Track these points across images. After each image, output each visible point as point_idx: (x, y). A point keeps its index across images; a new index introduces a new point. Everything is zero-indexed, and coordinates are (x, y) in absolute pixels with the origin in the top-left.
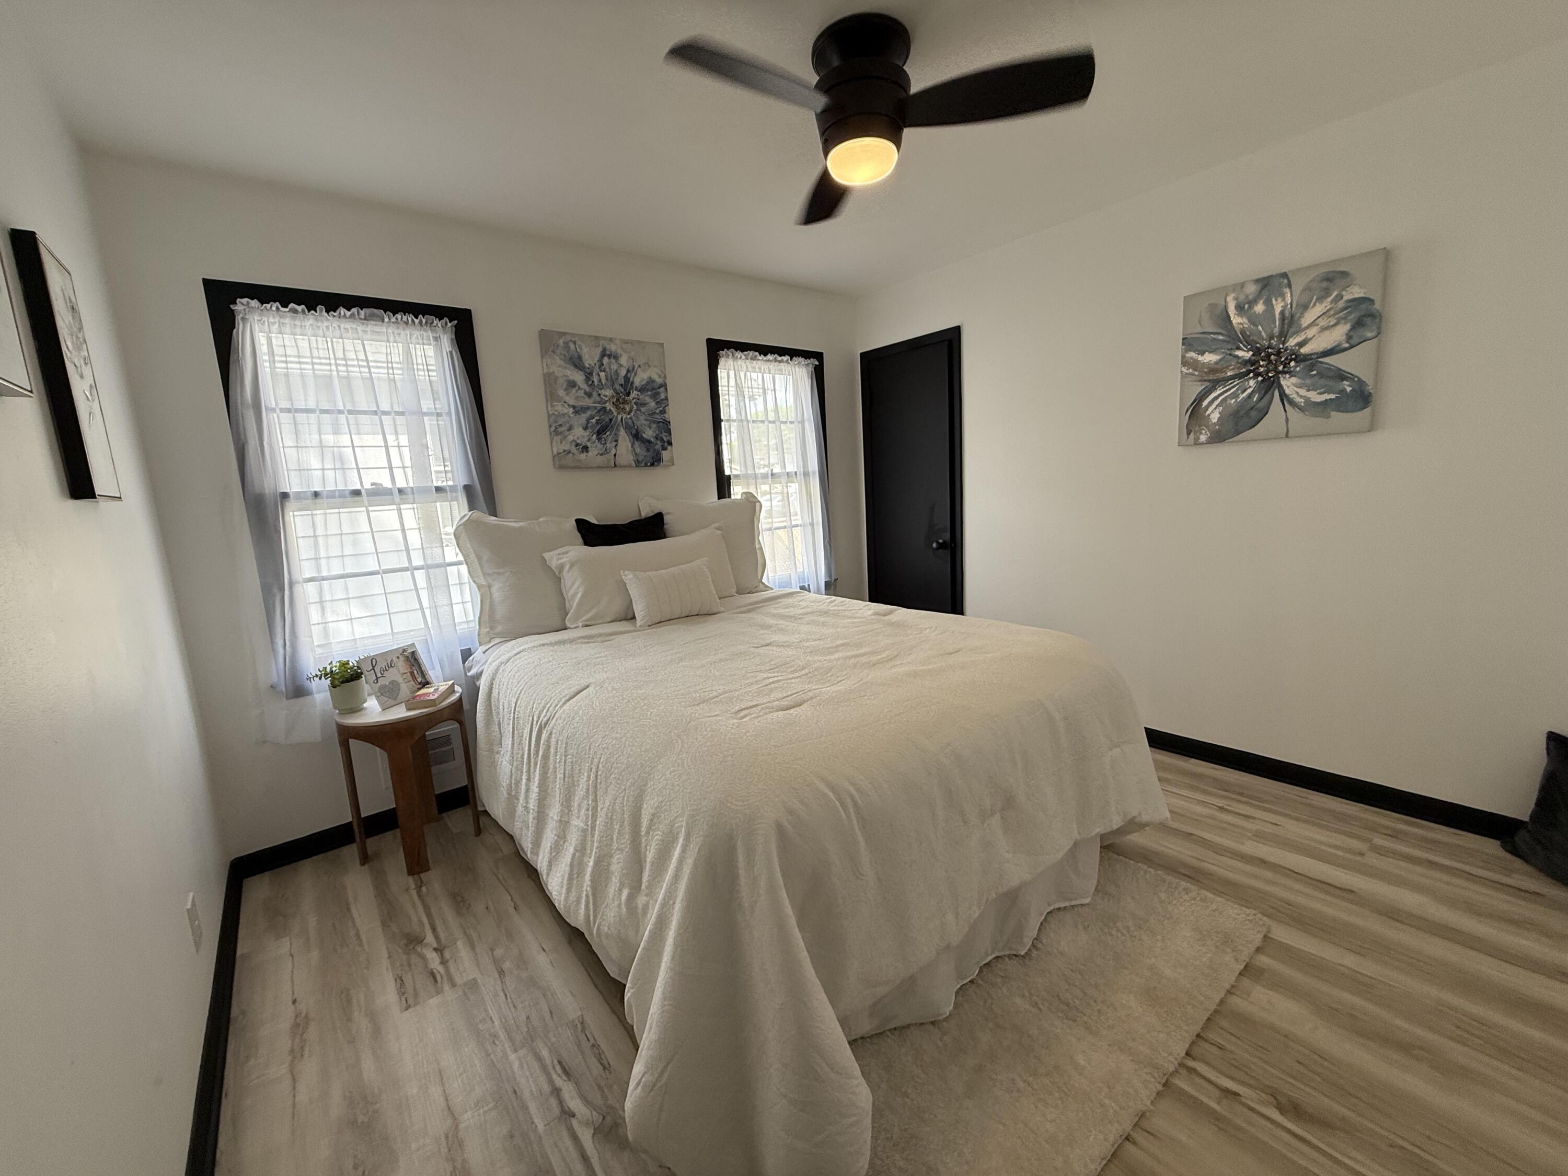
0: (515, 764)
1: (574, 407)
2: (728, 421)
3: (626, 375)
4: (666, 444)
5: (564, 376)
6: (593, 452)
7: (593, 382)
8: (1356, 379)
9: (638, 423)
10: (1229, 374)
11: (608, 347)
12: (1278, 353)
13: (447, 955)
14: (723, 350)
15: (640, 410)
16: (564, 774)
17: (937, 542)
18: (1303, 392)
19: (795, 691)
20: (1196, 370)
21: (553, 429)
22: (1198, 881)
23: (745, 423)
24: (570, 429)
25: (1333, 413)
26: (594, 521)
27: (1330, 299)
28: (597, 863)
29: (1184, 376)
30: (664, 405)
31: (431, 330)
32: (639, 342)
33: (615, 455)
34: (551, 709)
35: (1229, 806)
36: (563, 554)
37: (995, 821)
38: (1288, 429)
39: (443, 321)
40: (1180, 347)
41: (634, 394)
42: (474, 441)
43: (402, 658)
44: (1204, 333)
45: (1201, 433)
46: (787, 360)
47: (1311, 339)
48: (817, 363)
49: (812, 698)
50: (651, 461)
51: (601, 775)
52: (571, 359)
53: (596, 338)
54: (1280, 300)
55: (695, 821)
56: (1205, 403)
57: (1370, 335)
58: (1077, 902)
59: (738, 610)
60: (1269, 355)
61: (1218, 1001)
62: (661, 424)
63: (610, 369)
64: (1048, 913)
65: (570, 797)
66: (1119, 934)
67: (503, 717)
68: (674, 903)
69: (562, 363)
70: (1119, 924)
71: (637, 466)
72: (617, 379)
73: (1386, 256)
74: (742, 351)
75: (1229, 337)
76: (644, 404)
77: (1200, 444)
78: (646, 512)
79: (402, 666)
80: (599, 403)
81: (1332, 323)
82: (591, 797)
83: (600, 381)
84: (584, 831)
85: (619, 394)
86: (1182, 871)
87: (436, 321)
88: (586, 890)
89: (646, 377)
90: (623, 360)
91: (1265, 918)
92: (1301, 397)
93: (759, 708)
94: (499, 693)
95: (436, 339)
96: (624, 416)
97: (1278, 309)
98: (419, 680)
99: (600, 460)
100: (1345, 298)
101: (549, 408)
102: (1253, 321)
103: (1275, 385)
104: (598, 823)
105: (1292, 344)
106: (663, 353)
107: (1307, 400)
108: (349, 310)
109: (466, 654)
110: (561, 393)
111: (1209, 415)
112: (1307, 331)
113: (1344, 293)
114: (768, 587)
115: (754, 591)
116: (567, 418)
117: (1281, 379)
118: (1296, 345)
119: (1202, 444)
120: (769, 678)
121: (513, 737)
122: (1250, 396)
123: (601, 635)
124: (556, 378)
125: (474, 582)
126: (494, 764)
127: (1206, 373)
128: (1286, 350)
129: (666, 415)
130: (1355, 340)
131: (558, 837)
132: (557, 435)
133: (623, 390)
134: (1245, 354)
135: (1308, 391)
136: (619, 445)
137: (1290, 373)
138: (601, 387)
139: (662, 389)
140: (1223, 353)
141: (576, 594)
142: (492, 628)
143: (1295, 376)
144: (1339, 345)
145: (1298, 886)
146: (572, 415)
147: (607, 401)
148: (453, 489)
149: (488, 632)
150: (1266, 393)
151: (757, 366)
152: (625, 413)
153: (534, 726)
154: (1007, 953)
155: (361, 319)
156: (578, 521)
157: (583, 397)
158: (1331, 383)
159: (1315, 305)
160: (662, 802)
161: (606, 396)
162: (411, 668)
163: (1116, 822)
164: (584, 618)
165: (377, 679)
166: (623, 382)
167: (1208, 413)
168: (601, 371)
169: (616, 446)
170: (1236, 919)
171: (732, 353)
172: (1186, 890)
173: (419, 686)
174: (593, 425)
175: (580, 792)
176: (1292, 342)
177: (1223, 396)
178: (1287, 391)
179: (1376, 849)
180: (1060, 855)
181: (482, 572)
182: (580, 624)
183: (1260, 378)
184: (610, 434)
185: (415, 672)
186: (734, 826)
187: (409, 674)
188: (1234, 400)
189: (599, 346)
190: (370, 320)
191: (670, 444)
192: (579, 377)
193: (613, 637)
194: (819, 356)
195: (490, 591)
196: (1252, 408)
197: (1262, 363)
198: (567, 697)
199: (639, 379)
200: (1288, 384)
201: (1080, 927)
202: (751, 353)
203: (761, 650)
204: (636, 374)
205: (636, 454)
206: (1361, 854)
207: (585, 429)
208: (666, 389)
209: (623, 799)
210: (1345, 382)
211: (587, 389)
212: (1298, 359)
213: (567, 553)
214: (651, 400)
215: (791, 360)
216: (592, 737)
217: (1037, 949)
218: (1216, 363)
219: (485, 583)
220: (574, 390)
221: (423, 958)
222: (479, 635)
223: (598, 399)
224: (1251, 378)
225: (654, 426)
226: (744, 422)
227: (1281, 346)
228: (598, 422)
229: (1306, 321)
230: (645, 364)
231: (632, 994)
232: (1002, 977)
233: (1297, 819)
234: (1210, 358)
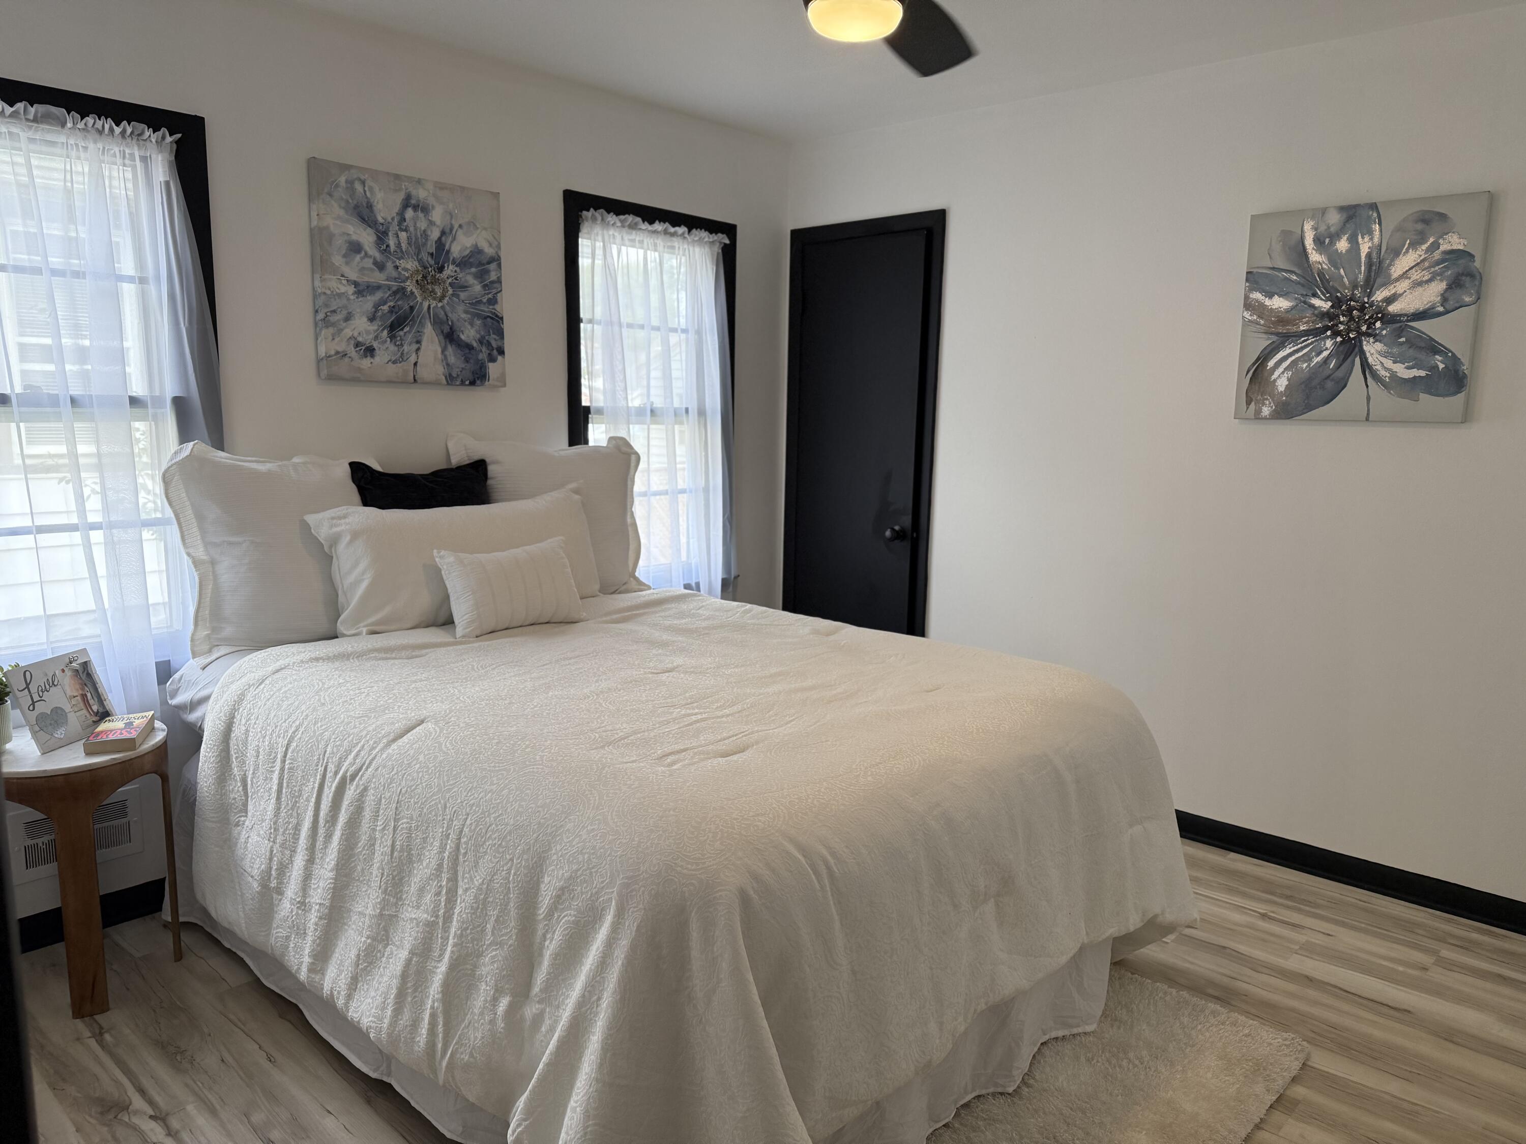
0: (279, 839)
1: (356, 284)
2: (591, 321)
3: (440, 239)
4: (495, 352)
5: (344, 233)
6: (381, 357)
7: (388, 246)
8: (1450, 354)
9: (453, 316)
10: (1302, 328)
11: (414, 193)
12: (1362, 309)
13: (175, 1123)
14: (588, 210)
15: (458, 296)
16: (393, 846)
17: (893, 530)
18: (1388, 363)
19: (731, 733)
20: (1262, 318)
21: (321, 316)
22: (1229, 1003)
23: (616, 328)
24: (348, 318)
25: (1422, 396)
26: (377, 467)
27: (1424, 247)
28: (454, 966)
29: (1246, 323)
30: (494, 291)
31: (139, 145)
32: (463, 189)
33: (415, 364)
34: (362, 753)
35: (1273, 912)
36: (340, 518)
37: (989, 908)
38: (1368, 410)
39: (160, 133)
40: (1241, 285)
41: (450, 270)
42: (195, 327)
43: (69, 673)
44: (1273, 268)
45: (1264, 404)
46: (683, 234)
47: (1401, 295)
48: (727, 242)
49: (757, 743)
50: (471, 378)
51: (466, 843)
52: (356, 207)
53: (397, 177)
54: (1367, 238)
55: (631, 891)
56: (1271, 364)
57: (1467, 299)
58: (1080, 1030)
59: (608, 618)
60: (1350, 310)
61: (1244, 1136)
62: (489, 319)
63: (416, 229)
64: (1042, 1044)
65: (401, 879)
66: (1131, 1066)
67: (256, 768)
68: (599, 999)
69: (342, 212)
70: (1131, 1055)
71: (448, 384)
72: (425, 244)
73: (1491, 200)
74: (617, 214)
75: (1304, 277)
76: (464, 287)
77: (1262, 419)
78: (459, 457)
79: (68, 684)
80: (395, 279)
81: (1426, 278)
82: (445, 876)
83: (399, 245)
84: (430, 926)
85: (425, 268)
86: (1210, 991)
87: (148, 132)
88: (432, 1007)
89: (468, 245)
90: (437, 215)
91: (1305, 1043)
92: (1386, 369)
93: (691, 753)
94: (247, 731)
95: (144, 159)
96: (434, 304)
97: (1365, 249)
98: (95, 708)
99: (392, 370)
100: (1442, 248)
101: (317, 283)
102: (1335, 259)
103: (1357, 350)
104: (457, 911)
105: (1379, 299)
106: (498, 208)
107: (1394, 375)
108: (11, 106)
109: (165, 672)
110: (338, 260)
111: (1275, 381)
112: (1397, 284)
113: (1441, 241)
114: (644, 584)
115: (623, 588)
116: (344, 301)
117: (1365, 343)
118: (1383, 301)
119: (1265, 418)
120: (689, 715)
121: (278, 798)
122: (1326, 360)
123: (404, 648)
124: (331, 237)
125: (189, 554)
126: (228, 843)
127: (1273, 323)
128: (1371, 305)
129: (498, 307)
130: (1451, 304)
131: (374, 939)
132: (327, 327)
133: (432, 262)
134: (1324, 305)
135: (1395, 362)
136: (423, 348)
137: (1375, 336)
138: (400, 254)
139: (493, 266)
140: (1296, 299)
141: (358, 582)
142: (214, 630)
143: (1380, 342)
144: (1433, 307)
145: (1346, 1007)
146: (352, 297)
147: (407, 278)
148: (158, 401)
149: (208, 636)
150: (1344, 360)
151: (637, 239)
152: (434, 299)
153: (327, 783)
154: (991, 1090)
155: (27, 120)
156: (353, 465)
157: (371, 270)
158: (1422, 356)
159: (1407, 251)
160: (578, 870)
161: (406, 270)
162: (83, 689)
163: (1134, 922)
164: (370, 621)
165: (33, 703)
166: (433, 250)
167: (1274, 377)
168: (401, 230)
169: (418, 349)
170: (1271, 1044)
171: (602, 216)
172: (1214, 1013)
173: (95, 719)
174: (384, 315)
175: (422, 871)
176: (1380, 296)
177: (1293, 358)
178: (1370, 360)
179: (1442, 963)
180: (1064, 959)
181: (203, 538)
182: (365, 630)
183: (1339, 339)
184: (409, 332)
185: (89, 695)
186: (687, 894)
187: (79, 698)
188: (1305, 365)
189: (400, 190)
190: (42, 122)
191: (501, 352)
192: (367, 237)
193: (424, 651)
194: (730, 230)
195: (214, 572)
196: (1328, 377)
197: (1342, 319)
198: (391, 737)
199: (459, 246)
200: (1372, 349)
201: (1083, 1059)
202: (630, 218)
203: (664, 677)
204: (454, 239)
205: (448, 365)
206: (1425, 969)
207: (372, 319)
208: (499, 265)
209: (509, 873)
210: (1437, 357)
211: (378, 255)
212: (1385, 319)
213: (345, 517)
214: (475, 282)
215: (689, 231)
216: (449, 790)
217: (1028, 1086)
218: (1287, 311)
219: (205, 558)
220: (358, 258)
221: (135, 1128)
222: (192, 640)
223: (394, 274)
224: (1328, 337)
225: (478, 322)
226: (613, 324)
227: (1366, 300)
228: (392, 310)
229: (1397, 270)
230: (469, 223)
231: (526, 1127)
232: (985, 1120)
233: (1353, 928)
234: (1279, 303)
